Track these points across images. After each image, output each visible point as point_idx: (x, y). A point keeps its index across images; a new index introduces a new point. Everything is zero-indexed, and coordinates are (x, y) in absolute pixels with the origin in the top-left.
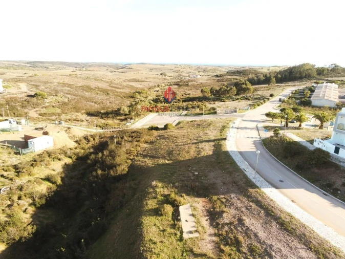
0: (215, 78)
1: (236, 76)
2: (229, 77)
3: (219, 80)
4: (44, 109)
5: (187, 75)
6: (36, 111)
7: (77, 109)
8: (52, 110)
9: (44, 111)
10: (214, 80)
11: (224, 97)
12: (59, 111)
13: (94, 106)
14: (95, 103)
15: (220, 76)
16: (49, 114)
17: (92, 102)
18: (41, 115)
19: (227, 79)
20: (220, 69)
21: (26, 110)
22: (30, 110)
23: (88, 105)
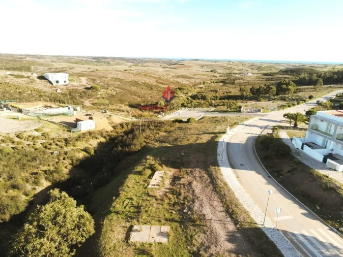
0: (264, 77)
1: (288, 75)
2: (280, 76)
3: (268, 78)
4: (96, 100)
5: (238, 72)
6: (90, 101)
7: (122, 102)
8: (102, 101)
9: (96, 101)
10: (262, 78)
11: (262, 97)
12: (107, 102)
13: (137, 99)
14: (138, 96)
15: (270, 75)
16: (99, 104)
17: (136, 96)
18: (93, 104)
19: (278, 78)
20: (277, 66)
21: (82, 100)
22: (86, 100)
23: (131, 98)
